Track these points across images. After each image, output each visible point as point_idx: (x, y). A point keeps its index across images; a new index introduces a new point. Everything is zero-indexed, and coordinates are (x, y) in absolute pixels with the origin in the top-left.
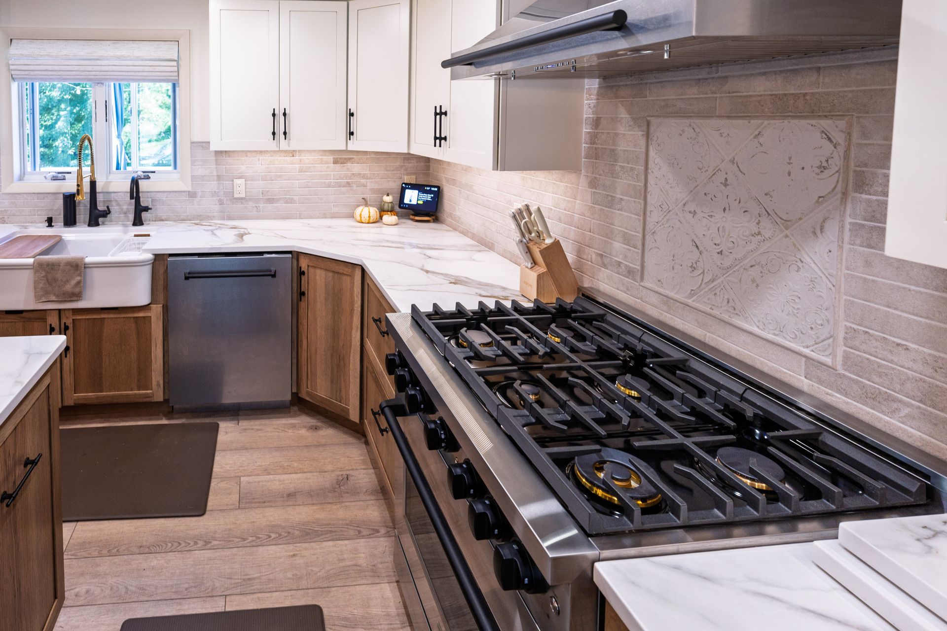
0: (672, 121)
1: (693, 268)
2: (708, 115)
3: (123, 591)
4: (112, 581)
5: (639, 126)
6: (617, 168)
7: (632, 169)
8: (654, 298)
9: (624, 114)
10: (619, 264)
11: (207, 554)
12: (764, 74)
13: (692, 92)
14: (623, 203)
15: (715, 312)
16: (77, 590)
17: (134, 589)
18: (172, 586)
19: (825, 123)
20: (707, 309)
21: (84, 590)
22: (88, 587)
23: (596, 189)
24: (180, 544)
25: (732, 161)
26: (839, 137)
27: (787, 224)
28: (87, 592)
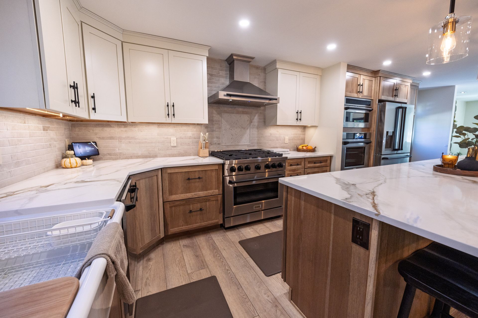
0: (226, 114)
1: (232, 139)
2: (233, 113)
3: (258, 283)
4: (257, 289)
5: (219, 115)
6: (214, 123)
7: (218, 123)
8: (225, 147)
9: (215, 112)
10: (216, 143)
11: (232, 268)
12: (241, 108)
13: (230, 109)
14: (216, 130)
15: (236, 144)
16: (266, 298)
17: (256, 281)
18: (249, 272)
19: (248, 115)
20: (234, 144)
21: (265, 296)
22: (264, 295)
23: (208, 128)
24: (232, 277)
25: (237, 120)
26: (249, 117)
27: (244, 128)
28: (265, 294)
